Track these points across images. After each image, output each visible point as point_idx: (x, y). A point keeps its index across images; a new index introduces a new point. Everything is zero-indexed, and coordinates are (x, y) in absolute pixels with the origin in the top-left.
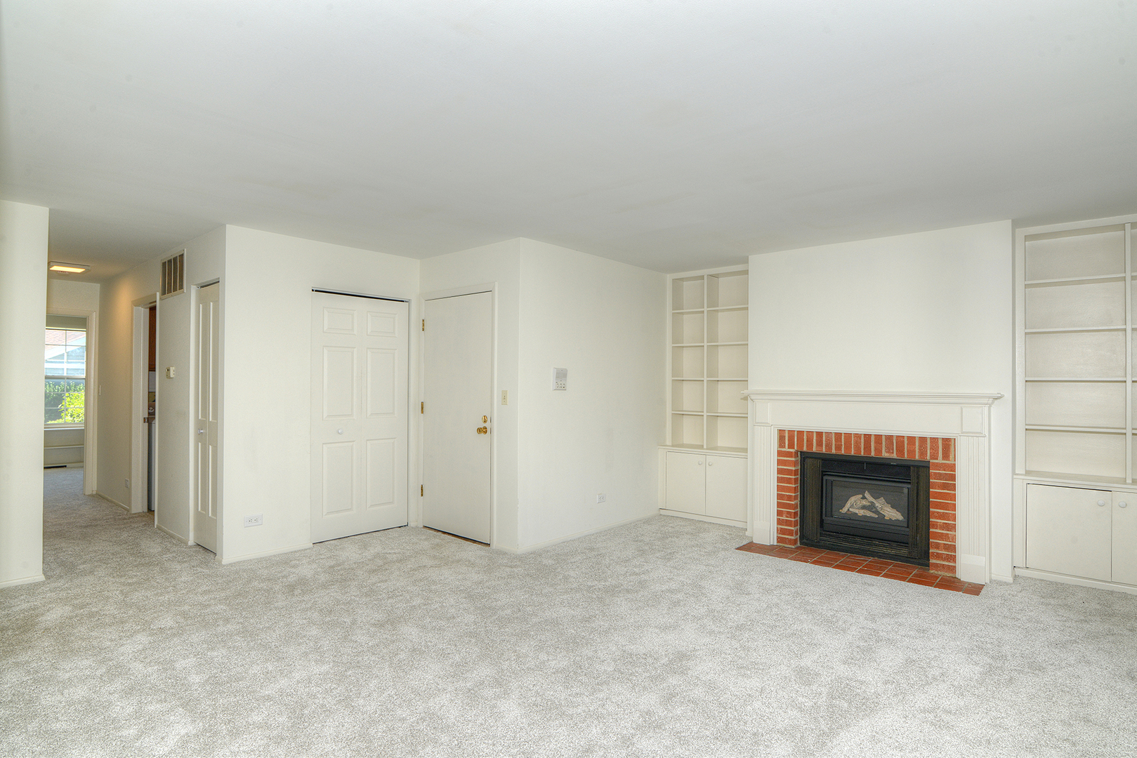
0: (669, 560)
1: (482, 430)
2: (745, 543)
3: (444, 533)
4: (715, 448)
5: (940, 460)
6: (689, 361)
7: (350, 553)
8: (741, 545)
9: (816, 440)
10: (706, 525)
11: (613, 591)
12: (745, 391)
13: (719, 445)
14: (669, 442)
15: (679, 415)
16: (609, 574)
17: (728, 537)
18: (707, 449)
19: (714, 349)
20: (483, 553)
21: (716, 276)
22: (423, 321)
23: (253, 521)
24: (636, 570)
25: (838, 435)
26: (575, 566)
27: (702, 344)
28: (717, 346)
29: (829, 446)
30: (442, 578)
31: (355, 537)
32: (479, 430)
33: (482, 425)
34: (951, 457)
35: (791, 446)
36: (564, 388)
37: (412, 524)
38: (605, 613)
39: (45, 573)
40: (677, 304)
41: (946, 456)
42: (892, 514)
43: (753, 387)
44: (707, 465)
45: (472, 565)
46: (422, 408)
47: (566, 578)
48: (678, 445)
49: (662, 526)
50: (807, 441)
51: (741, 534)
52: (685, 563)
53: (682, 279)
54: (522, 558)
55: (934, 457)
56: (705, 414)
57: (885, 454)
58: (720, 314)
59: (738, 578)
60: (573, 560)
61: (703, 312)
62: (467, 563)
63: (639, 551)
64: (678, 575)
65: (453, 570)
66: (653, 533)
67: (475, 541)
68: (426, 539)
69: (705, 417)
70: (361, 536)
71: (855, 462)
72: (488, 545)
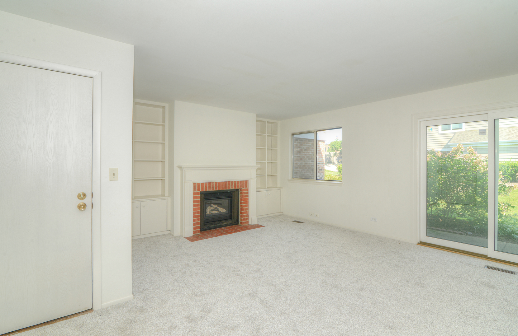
5: (245, 188)
9: (209, 186)
25: (216, 183)
29: (213, 188)
34: (247, 187)
35: (199, 190)
41: (246, 187)
42: (223, 210)
50: (205, 187)
55: (243, 187)
57: (231, 188)
71: (224, 192)
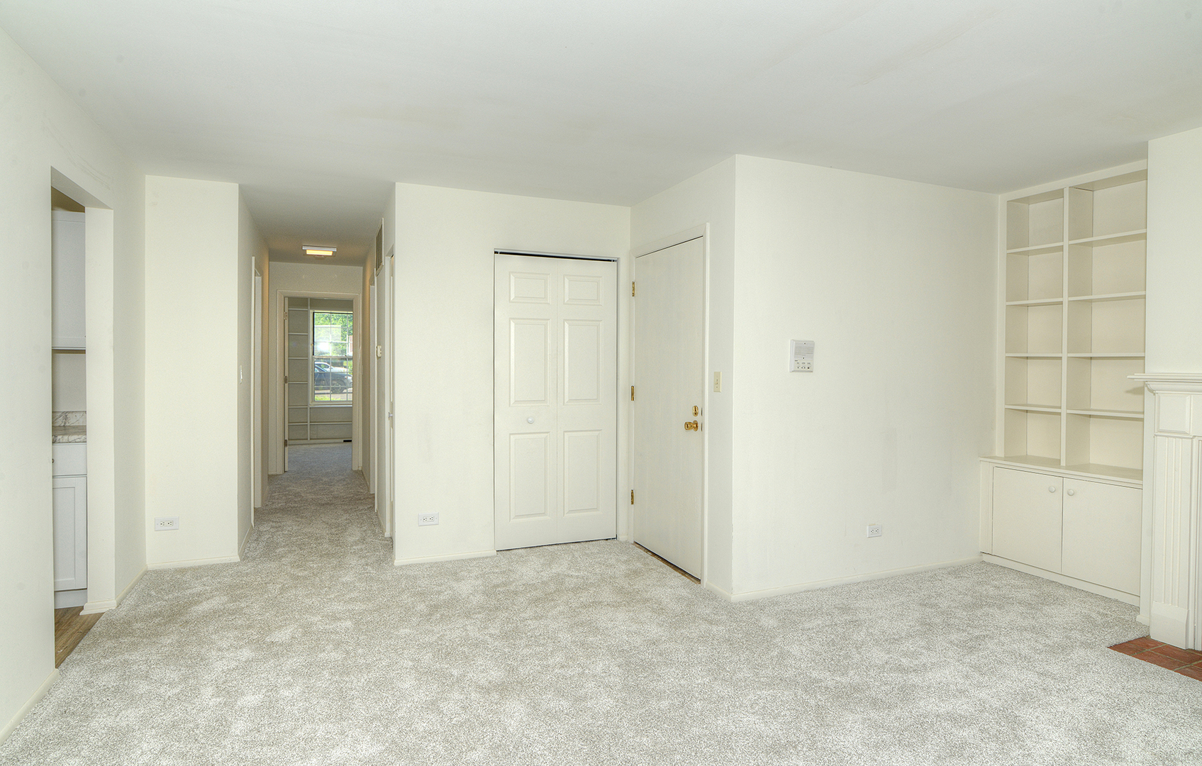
0: (971, 650)
1: (693, 426)
2: (1131, 636)
3: (654, 554)
4: (1085, 468)
6: (1037, 327)
7: (529, 570)
8: (1124, 640)
10: (1061, 592)
11: (847, 696)
12: (1137, 375)
13: (1092, 461)
14: (999, 451)
15: (1020, 413)
16: (855, 660)
17: (1099, 620)
18: (1067, 468)
19: (1083, 306)
20: (684, 592)
21: (1089, 188)
22: (634, 283)
23: (428, 519)
24: (905, 661)
26: (805, 637)
27: (1060, 300)
28: (1091, 301)
30: (610, 626)
31: (549, 547)
32: (688, 426)
33: (692, 419)
36: (809, 369)
37: (622, 538)
38: (815, 742)
39: (240, 555)
40: (1017, 237)
43: (1154, 368)
44: (1065, 494)
45: (660, 610)
46: (632, 394)
47: (783, 655)
48: (1016, 458)
49: (979, 583)
51: (1127, 617)
52: (1001, 662)
53: (1027, 200)
54: (732, 610)
56: (1064, 411)
58: (1096, 250)
59: (1100, 713)
60: (807, 625)
61: (1061, 248)
62: (655, 606)
63: (923, 624)
64: (979, 686)
65: (631, 614)
66: (960, 593)
67: (684, 573)
68: (625, 562)
69: (1064, 417)
70: (556, 547)
72: (699, 580)
